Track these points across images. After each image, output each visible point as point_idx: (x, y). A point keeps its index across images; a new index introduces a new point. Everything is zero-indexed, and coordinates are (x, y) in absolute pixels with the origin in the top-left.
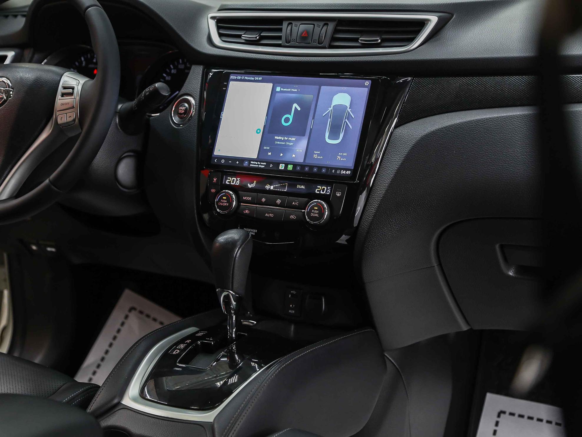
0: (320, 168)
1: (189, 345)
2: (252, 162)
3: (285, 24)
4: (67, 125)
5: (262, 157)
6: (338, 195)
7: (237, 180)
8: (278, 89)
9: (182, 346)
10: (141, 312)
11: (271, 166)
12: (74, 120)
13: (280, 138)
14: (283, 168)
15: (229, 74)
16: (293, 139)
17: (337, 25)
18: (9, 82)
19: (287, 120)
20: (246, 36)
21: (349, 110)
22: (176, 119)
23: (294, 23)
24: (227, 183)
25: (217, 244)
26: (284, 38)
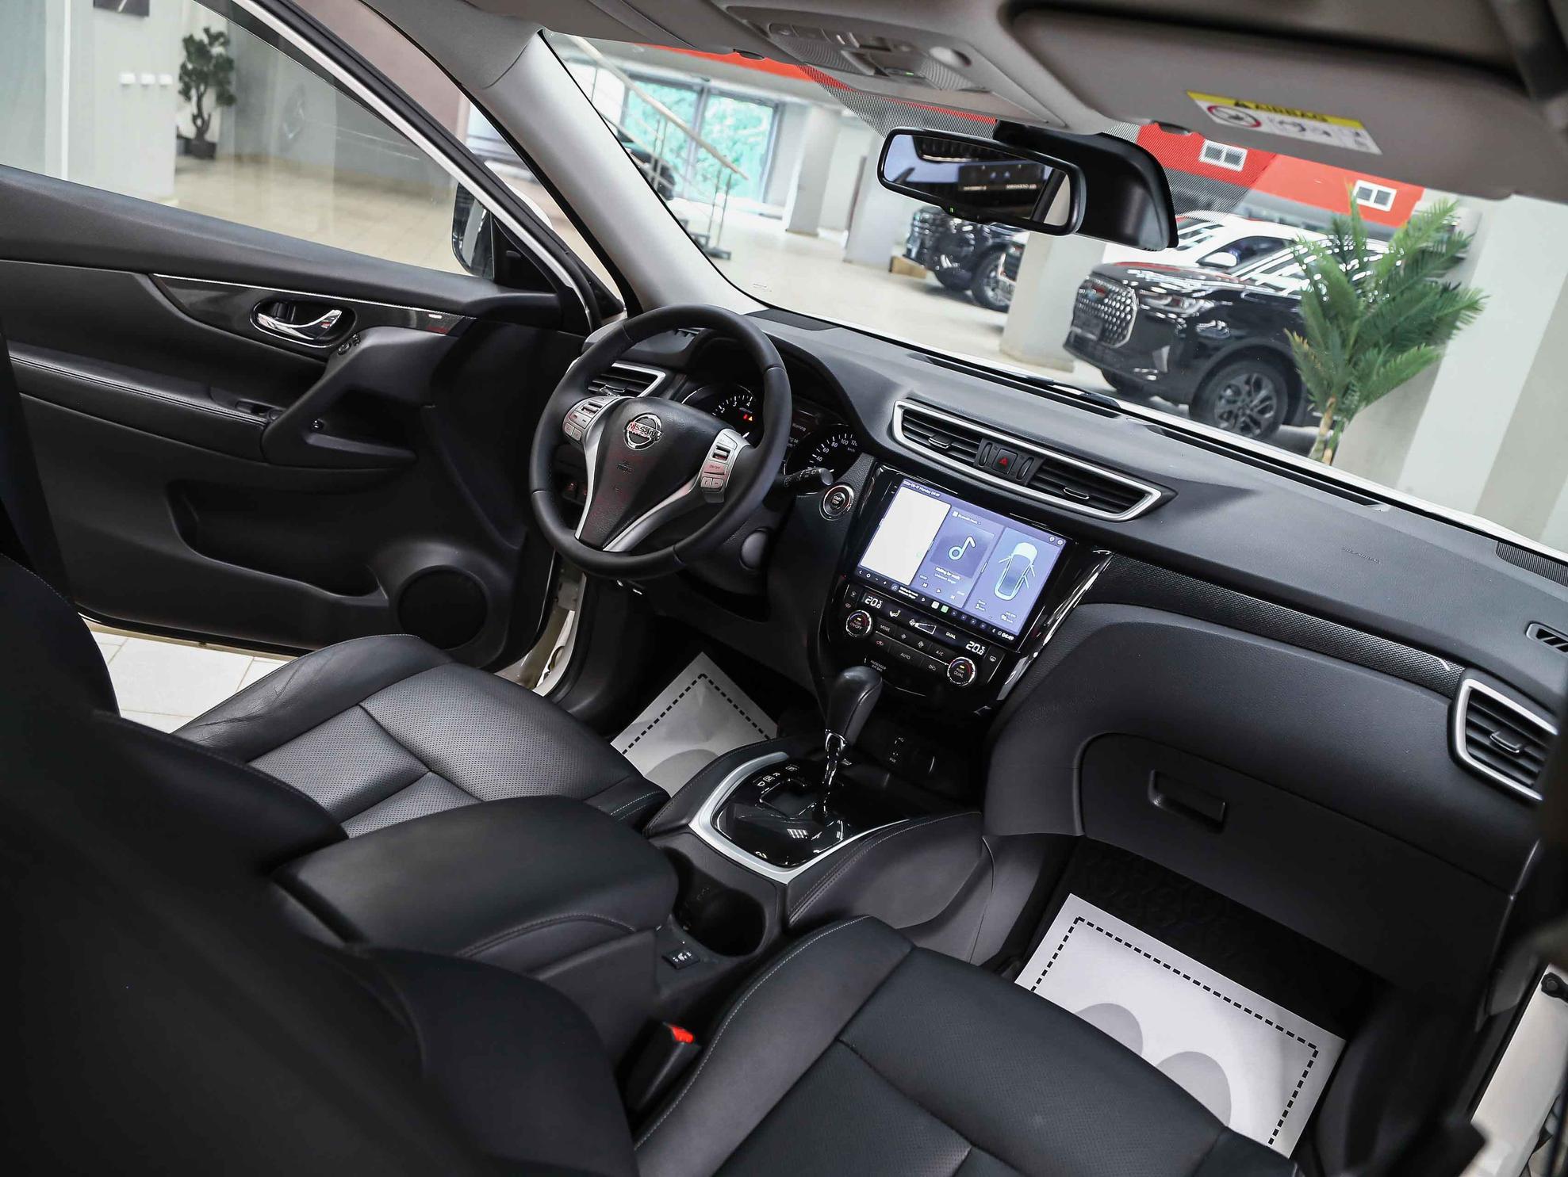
0: (979, 621)
1: (777, 779)
2: (901, 588)
3: (983, 442)
4: (711, 492)
5: (916, 586)
6: (992, 660)
7: (878, 603)
8: (955, 514)
9: (769, 779)
10: (711, 682)
11: (923, 600)
12: (720, 488)
13: (942, 571)
14: (936, 607)
15: (903, 477)
16: (958, 578)
17: (1043, 464)
18: (658, 421)
19: (956, 553)
20: (932, 441)
21: (1032, 566)
22: (827, 509)
23: (994, 444)
24: (866, 602)
25: (842, 680)
26: (978, 457)
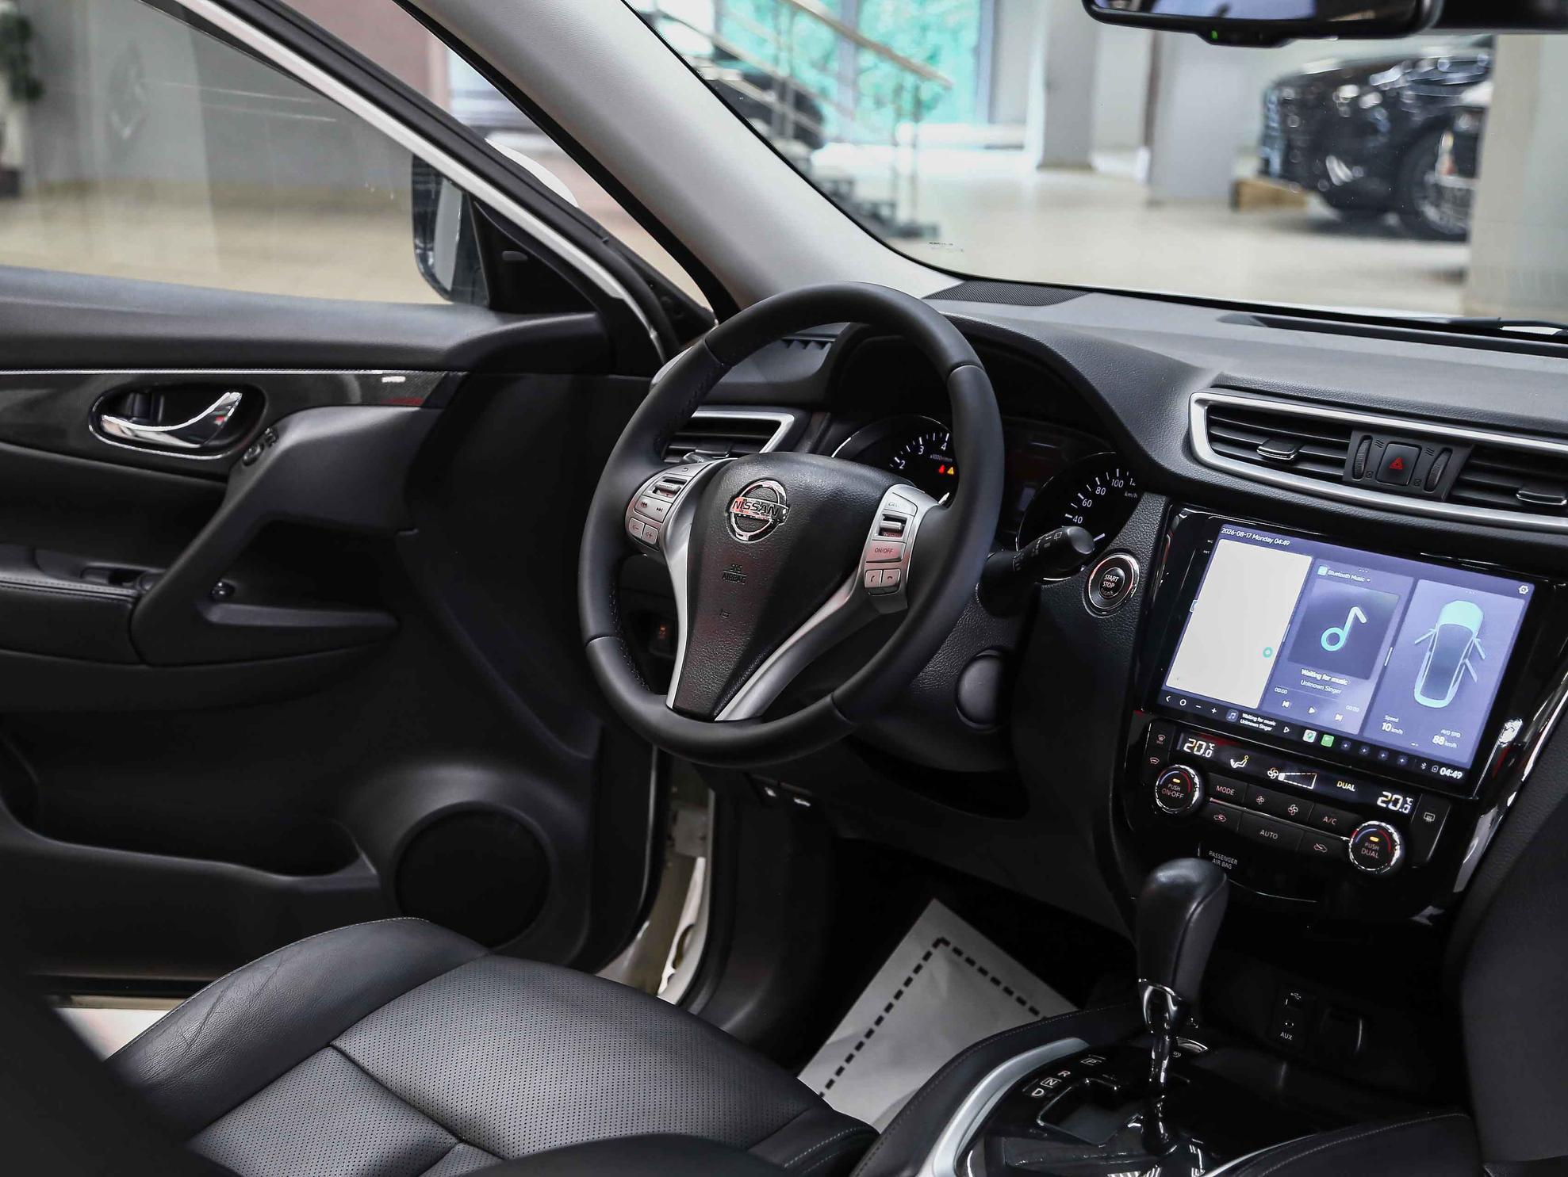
0: (1394, 753)
1: (1065, 1082)
2: (1245, 715)
3: (1356, 437)
4: (882, 593)
5: (1268, 709)
6: (1429, 819)
7: (1208, 748)
8: (1323, 571)
9: (1051, 1082)
10: (957, 952)
11: (1286, 730)
12: (897, 585)
13: (1312, 674)
14: (1312, 740)
15: (1220, 524)
16: (1343, 682)
17: (1470, 457)
18: (781, 490)
19: (1334, 639)
20: (1266, 450)
21: (1476, 641)
22: (1095, 598)
23: (1376, 438)
24: (1185, 749)
25: (1153, 886)
26: (1349, 466)
